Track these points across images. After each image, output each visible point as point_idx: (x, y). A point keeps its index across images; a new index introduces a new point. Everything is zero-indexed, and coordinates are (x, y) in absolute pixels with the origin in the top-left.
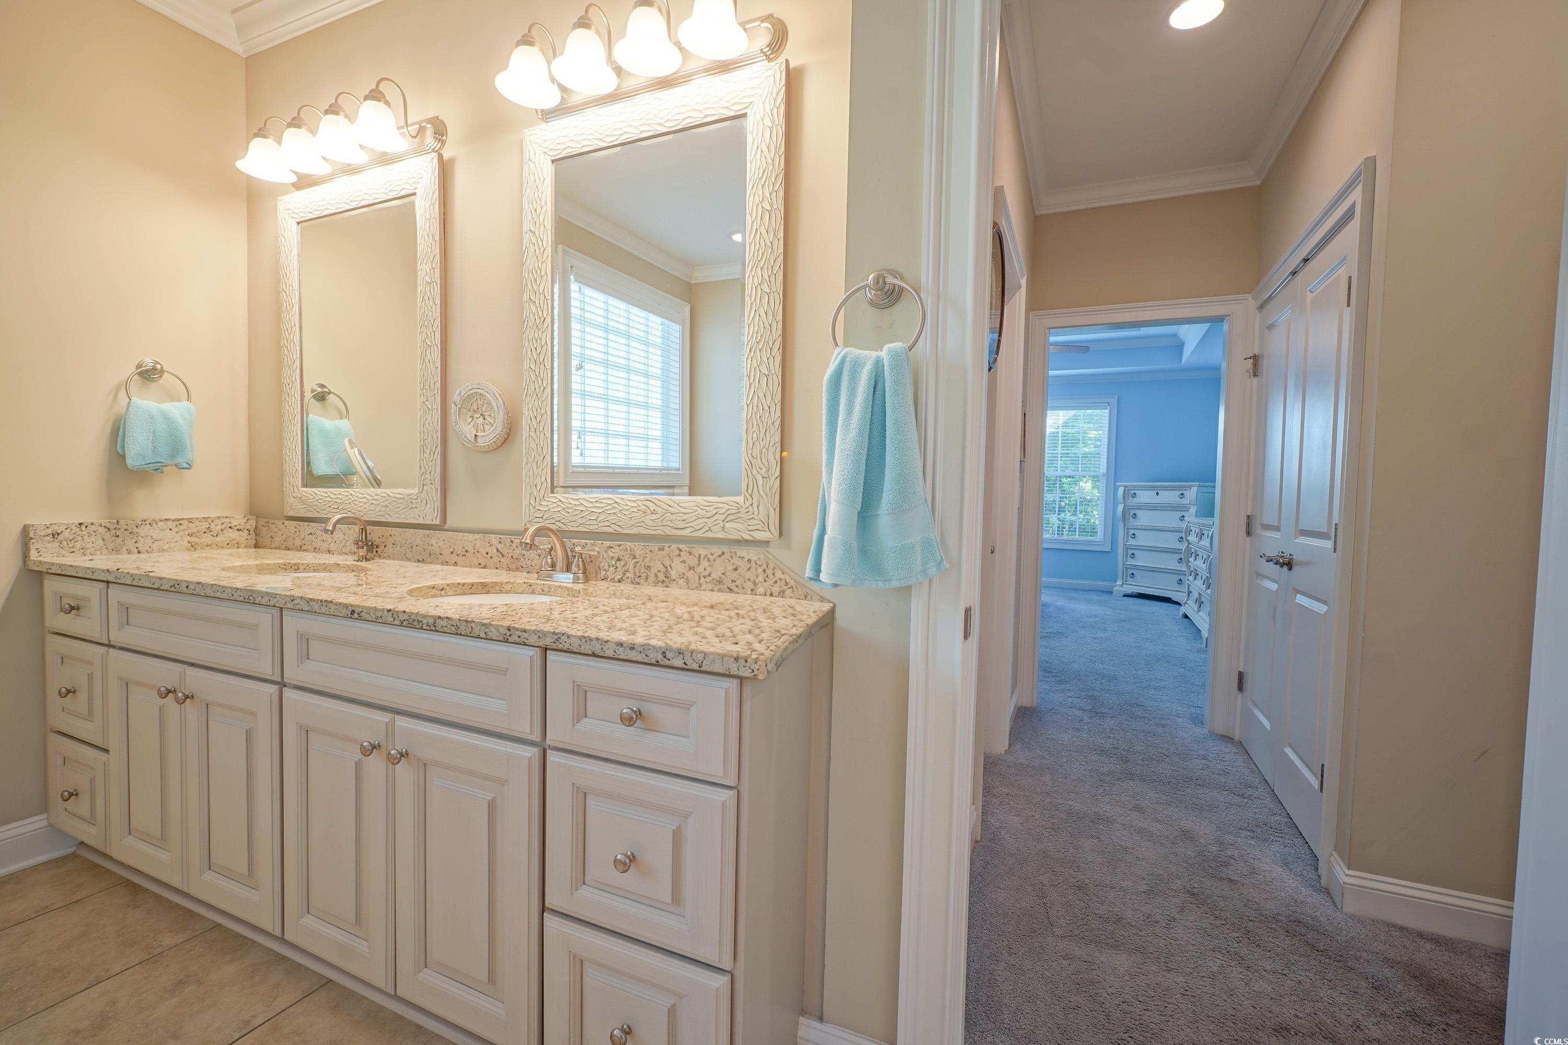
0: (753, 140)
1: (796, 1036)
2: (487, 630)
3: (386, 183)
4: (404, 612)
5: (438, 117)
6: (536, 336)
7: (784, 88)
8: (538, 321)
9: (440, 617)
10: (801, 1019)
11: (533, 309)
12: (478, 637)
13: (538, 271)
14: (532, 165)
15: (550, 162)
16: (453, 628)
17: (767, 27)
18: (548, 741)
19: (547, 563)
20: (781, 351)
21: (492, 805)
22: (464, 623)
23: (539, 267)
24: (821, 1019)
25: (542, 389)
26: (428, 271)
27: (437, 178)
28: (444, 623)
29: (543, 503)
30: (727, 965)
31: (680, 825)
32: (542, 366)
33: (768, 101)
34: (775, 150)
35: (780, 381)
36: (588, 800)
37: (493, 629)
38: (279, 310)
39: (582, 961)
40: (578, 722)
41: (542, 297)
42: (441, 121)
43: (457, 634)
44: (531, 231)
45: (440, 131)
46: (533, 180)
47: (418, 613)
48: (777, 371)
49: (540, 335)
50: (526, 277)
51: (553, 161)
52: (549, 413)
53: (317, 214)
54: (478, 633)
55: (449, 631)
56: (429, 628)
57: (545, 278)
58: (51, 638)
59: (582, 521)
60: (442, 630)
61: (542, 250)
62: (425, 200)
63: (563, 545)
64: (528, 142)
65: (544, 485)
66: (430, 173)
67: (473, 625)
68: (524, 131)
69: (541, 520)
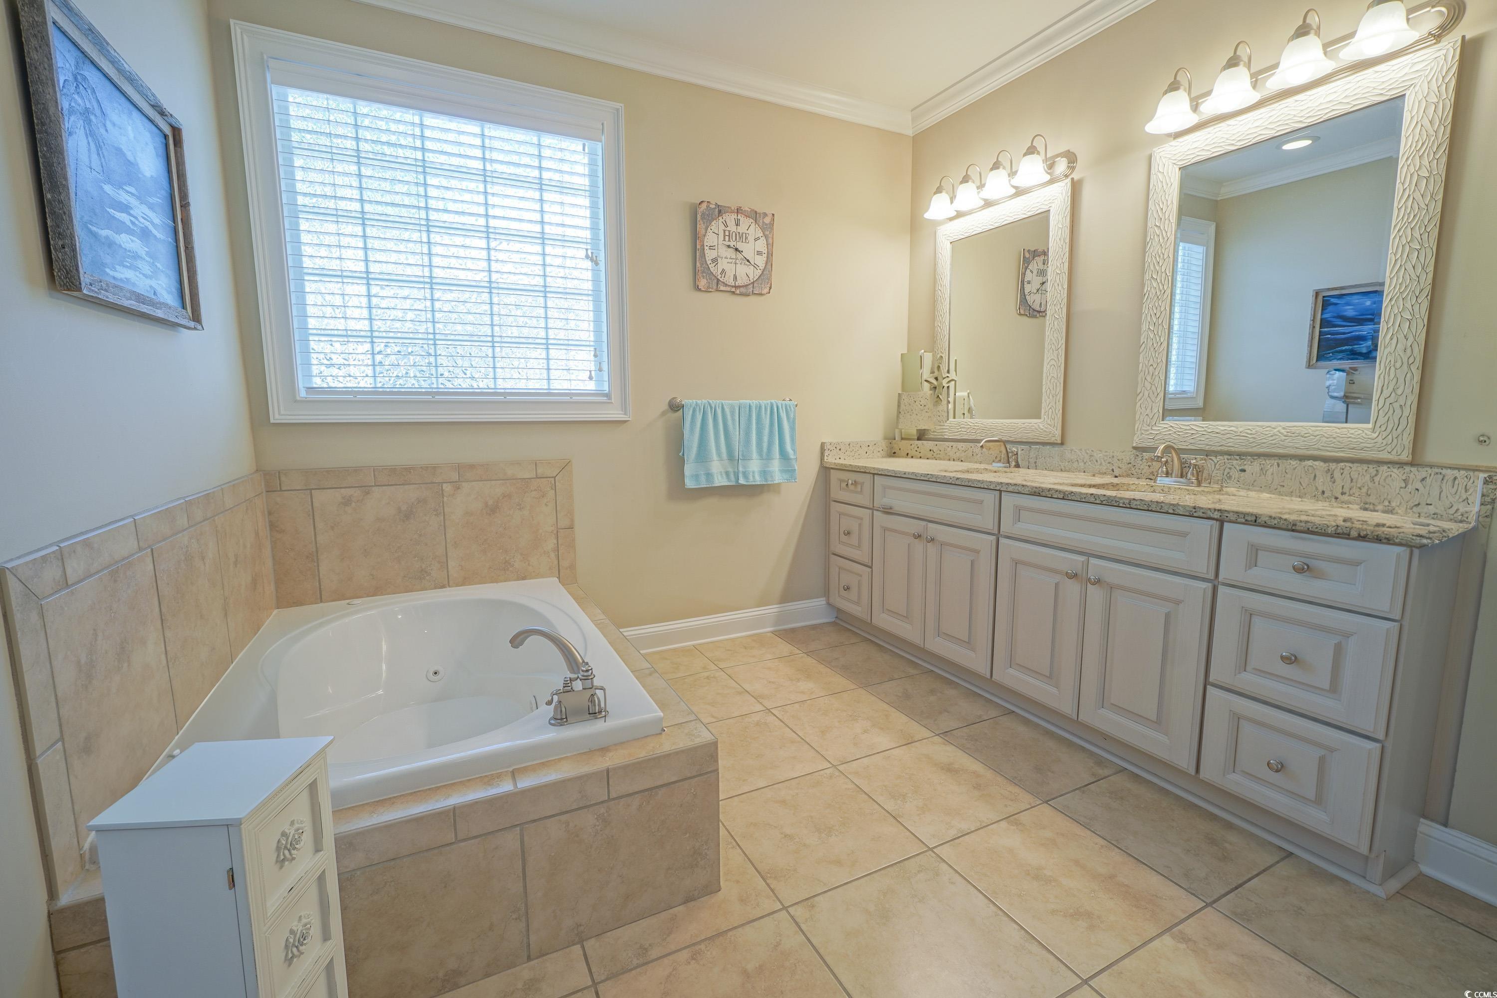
0: (1412, 118)
1: (1416, 831)
2: (1174, 508)
3: (1025, 207)
4: (1104, 495)
5: (1069, 151)
6: (1157, 304)
7: (1457, 63)
8: (1158, 294)
9: (1134, 499)
10: (1422, 820)
11: (1155, 284)
12: (1167, 513)
13: (1161, 256)
14: (1160, 176)
15: (1177, 170)
16: (1145, 506)
17: (1440, 11)
18: (1221, 578)
19: (1162, 472)
20: (1429, 297)
21: (1168, 616)
22: (1155, 503)
23: (1162, 252)
24: (1445, 825)
25: (1159, 344)
26: (1059, 265)
27: (1070, 197)
28: (1138, 503)
29: (1154, 428)
30: (1381, 735)
31: (1341, 642)
32: (1160, 327)
33: (1434, 79)
34: (1440, 122)
35: (1426, 324)
36: (1253, 620)
37: (1180, 508)
38: (934, 301)
39: (1239, 718)
40: (1250, 568)
41: (1164, 275)
42: (1072, 152)
43: (1148, 510)
44: (1157, 226)
45: (1071, 158)
46: (1160, 186)
47: (1116, 496)
48: (1423, 314)
49: (1160, 304)
50: (1149, 261)
51: (1180, 168)
52: (1164, 361)
53: (967, 235)
54: (1167, 510)
55: (1141, 508)
56: (1124, 506)
57: (1167, 260)
58: (833, 503)
59: (1192, 441)
60: (1135, 507)
61: (1166, 239)
62: (1058, 215)
63: (1179, 458)
64: (1158, 158)
65: (1156, 416)
66: (1064, 194)
67: (1162, 504)
68: (1154, 149)
69: (1152, 440)
